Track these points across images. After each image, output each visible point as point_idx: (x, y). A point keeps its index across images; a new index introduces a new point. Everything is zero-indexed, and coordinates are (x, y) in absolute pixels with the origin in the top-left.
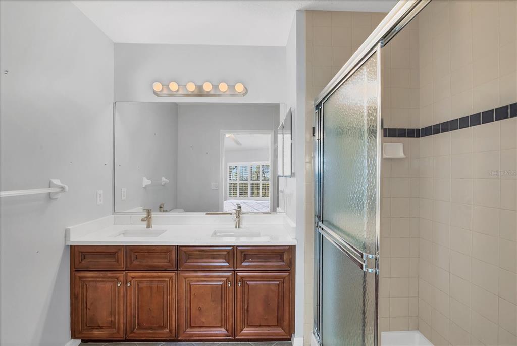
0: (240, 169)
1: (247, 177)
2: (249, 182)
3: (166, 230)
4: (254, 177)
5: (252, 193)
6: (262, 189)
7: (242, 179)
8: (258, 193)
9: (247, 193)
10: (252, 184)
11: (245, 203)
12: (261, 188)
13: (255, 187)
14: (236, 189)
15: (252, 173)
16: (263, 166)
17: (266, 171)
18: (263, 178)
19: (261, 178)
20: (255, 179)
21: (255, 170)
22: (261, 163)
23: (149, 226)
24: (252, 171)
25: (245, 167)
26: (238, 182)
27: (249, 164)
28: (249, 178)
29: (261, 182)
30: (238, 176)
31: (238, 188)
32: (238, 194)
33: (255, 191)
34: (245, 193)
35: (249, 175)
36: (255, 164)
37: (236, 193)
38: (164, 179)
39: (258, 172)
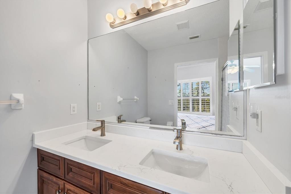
0: (182, 86)
1: (189, 93)
2: (191, 98)
3: (112, 141)
4: (194, 93)
5: (193, 108)
6: (202, 104)
7: (184, 95)
8: (198, 108)
9: (189, 108)
10: (193, 100)
11: (187, 116)
12: (200, 103)
13: (196, 102)
14: (180, 104)
15: (192, 90)
16: (202, 83)
17: (205, 87)
18: (202, 94)
19: (200, 94)
20: (195, 95)
21: (195, 86)
22: (200, 80)
23: (103, 134)
24: (192, 88)
25: (186, 84)
26: (182, 98)
27: (189, 81)
28: (191, 95)
29: (200, 98)
30: (182, 93)
31: (182, 103)
32: (182, 108)
33: (196, 106)
34: (187, 108)
35: (189, 91)
36: (195, 80)
37: (181, 108)
38: (136, 97)
39: (198, 89)
